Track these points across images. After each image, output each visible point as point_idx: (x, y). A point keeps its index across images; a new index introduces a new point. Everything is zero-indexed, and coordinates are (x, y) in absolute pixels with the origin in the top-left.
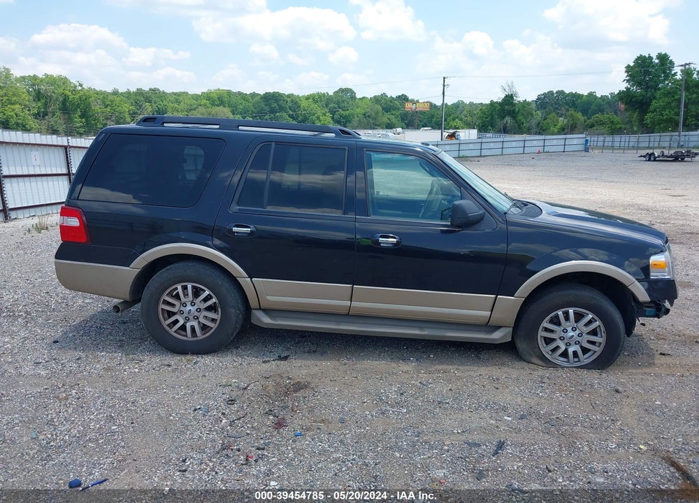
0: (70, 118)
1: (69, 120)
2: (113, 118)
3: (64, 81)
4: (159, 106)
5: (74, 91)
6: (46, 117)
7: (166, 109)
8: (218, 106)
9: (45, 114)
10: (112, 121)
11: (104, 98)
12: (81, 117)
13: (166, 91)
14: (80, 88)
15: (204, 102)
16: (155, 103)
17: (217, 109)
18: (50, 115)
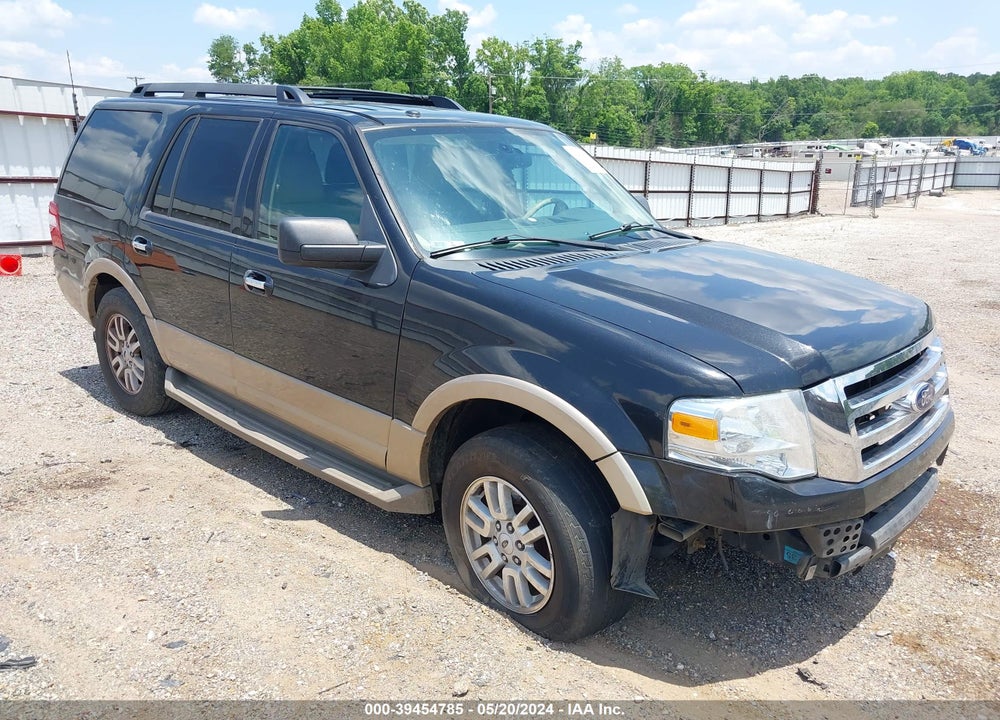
0: (681, 121)
1: (680, 125)
2: (738, 121)
3: (684, 70)
4: (809, 101)
5: (693, 84)
6: (652, 121)
7: (819, 106)
8: (904, 97)
9: (652, 116)
10: (736, 124)
11: (731, 92)
12: (696, 120)
13: (827, 78)
14: (702, 80)
15: (882, 91)
16: (804, 96)
17: (901, 103)
18: (657, 117)
